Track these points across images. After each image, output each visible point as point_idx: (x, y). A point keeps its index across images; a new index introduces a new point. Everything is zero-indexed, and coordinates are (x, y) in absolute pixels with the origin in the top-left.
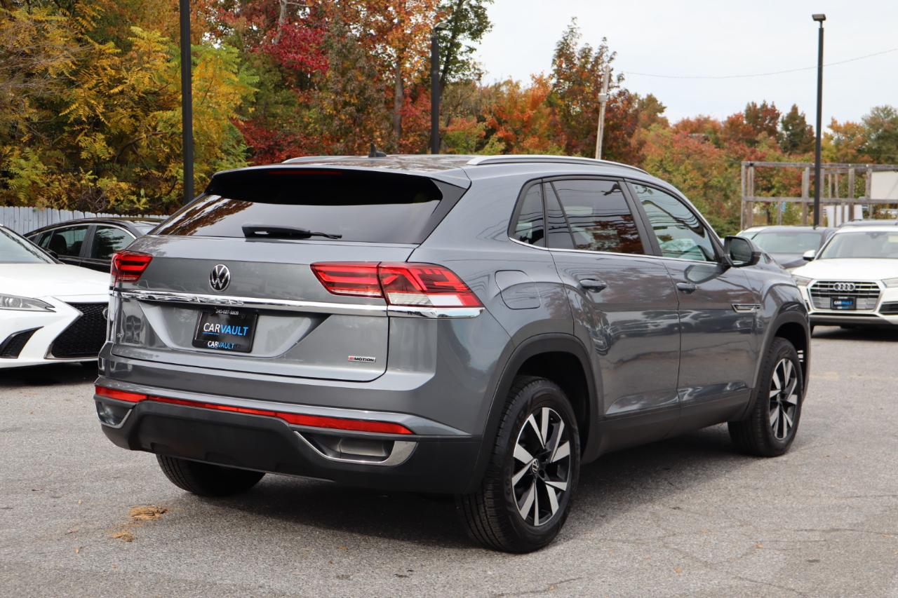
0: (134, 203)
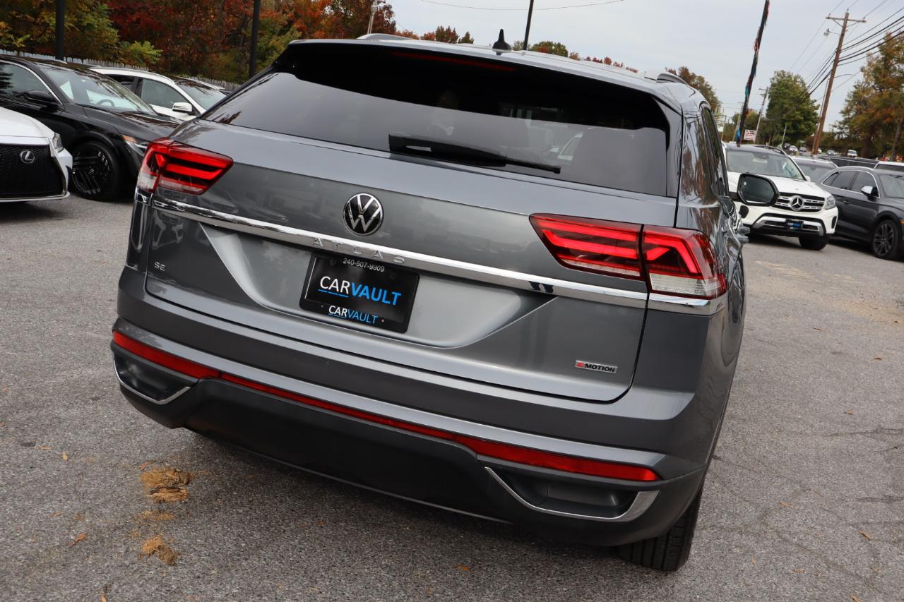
0: (13, 41)
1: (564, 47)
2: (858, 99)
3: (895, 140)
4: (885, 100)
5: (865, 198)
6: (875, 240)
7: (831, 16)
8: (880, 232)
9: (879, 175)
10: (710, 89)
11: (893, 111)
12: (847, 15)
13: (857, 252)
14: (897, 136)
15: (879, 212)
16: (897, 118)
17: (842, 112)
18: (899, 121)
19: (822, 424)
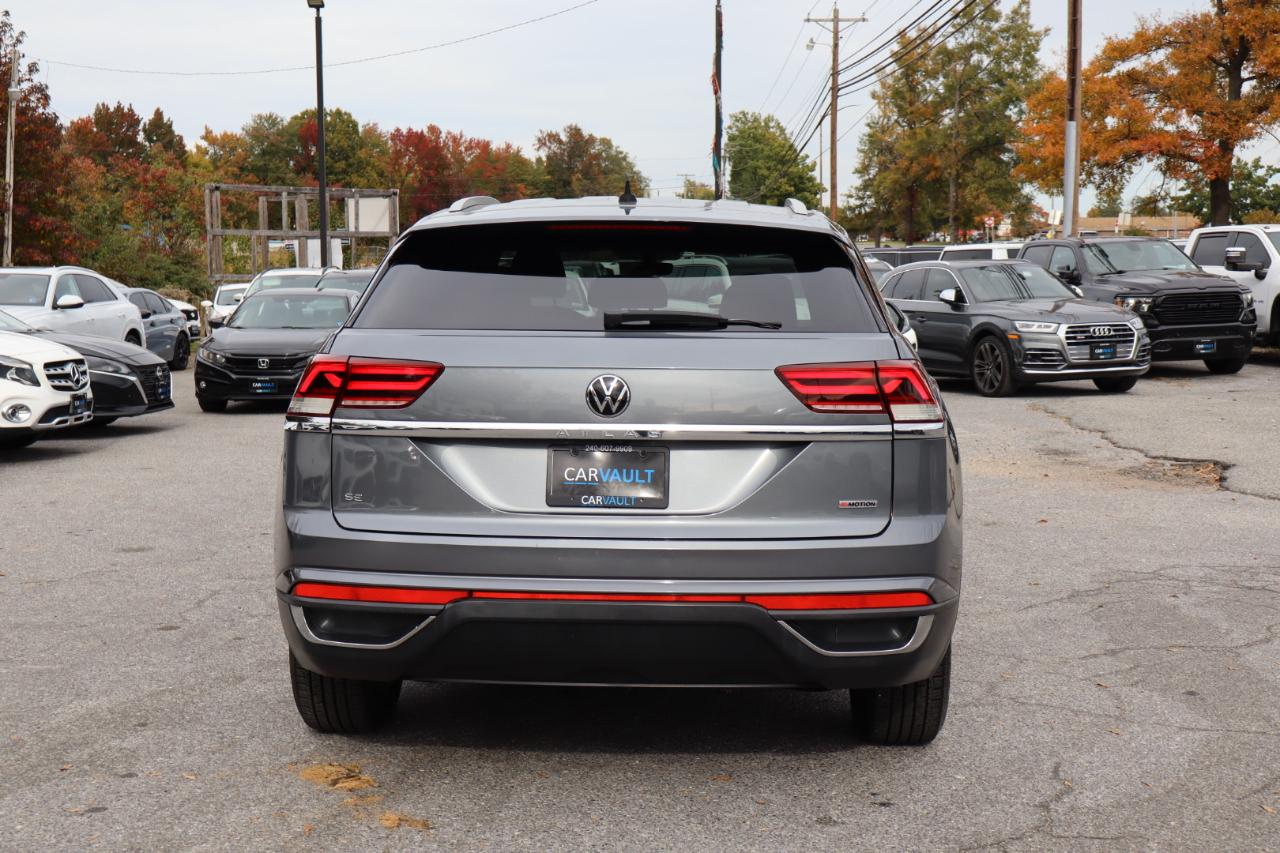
1: (349, 115)
2: (877, 144)
3: (951, 205)
4: (922, 142)
5: (947, 309)
6: (976, 370)
7: (811, 17)
8: (982, 358)
9: (960, 270)
10: (625, 158)
11: (938, 158)
12: (836, 11)
13: (954, 394)
14: (952, 199)
15: (973, 327)
16: (946, 169)
17: (857, 171)
18: (950, 174)
19: (1009, 600)
